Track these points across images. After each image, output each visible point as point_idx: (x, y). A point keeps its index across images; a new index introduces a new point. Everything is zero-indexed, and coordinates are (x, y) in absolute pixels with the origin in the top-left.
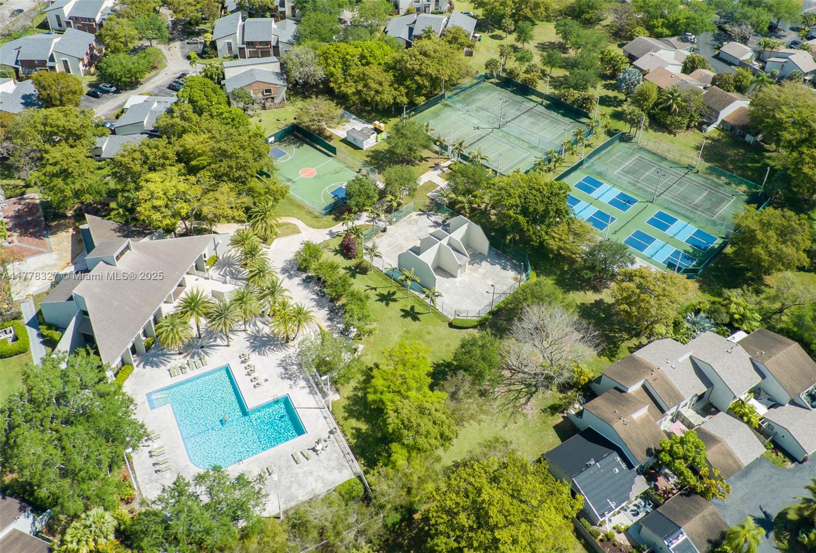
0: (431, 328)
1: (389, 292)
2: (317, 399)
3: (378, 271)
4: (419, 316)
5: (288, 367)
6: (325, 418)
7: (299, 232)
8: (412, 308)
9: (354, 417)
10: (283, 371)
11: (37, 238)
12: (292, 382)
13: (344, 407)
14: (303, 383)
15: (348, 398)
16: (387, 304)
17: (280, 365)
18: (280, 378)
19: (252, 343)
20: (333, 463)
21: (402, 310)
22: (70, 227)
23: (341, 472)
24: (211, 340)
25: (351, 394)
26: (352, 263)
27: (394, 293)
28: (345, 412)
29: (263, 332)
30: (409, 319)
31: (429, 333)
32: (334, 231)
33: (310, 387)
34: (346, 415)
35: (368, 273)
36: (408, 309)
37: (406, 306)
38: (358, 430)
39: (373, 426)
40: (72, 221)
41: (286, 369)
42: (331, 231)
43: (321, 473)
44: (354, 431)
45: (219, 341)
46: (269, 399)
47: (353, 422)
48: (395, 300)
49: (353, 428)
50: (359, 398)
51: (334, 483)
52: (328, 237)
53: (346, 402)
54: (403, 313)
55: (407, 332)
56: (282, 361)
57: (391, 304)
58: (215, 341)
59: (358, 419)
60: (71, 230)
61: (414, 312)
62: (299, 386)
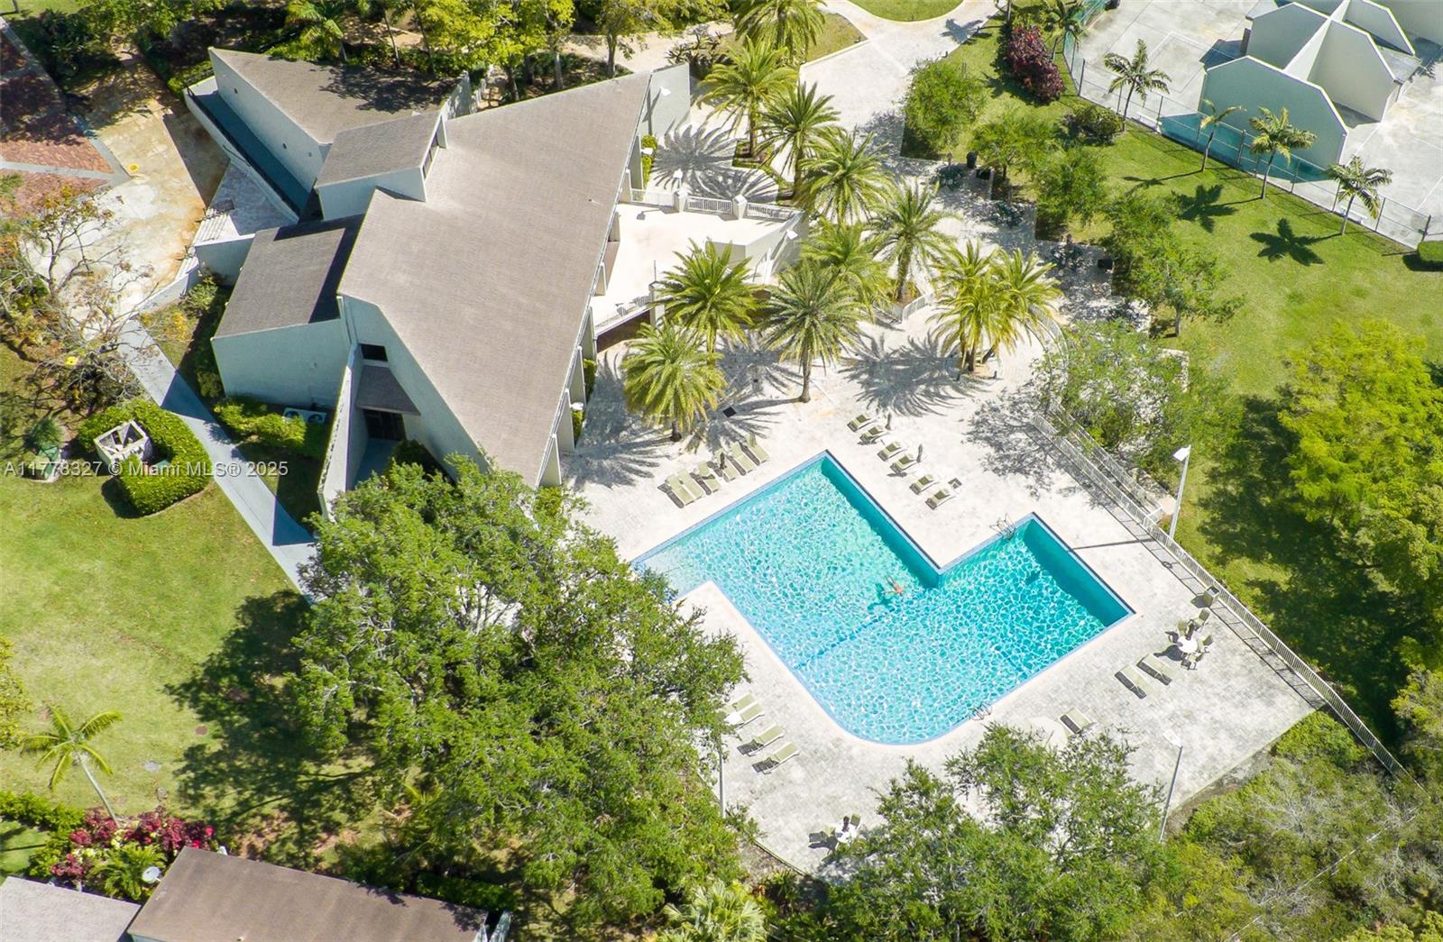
0: (1359, 279)
1: (1200, 190)
2: (1123, 517)
3: (1142, 130)
4: (1311, 247)
5: (1003, 440)
6: (1165, 564)
7: (859, 38)
8: (1283, 226)
9: (1241, 552)
10: (991, 451)
11: (57, 140)
12: (1031, 480)
13: (1202, 530)
14: (1063, 479)
15: (1205, 504)
16: (1208, 226)
17: (974, 436)
18: (991, 475)
19: (866, 384)
20: (1240, 684)
21: (1258, 237)
22: (149, 96)
23: (1270, 703)
24: (747, 390)
25: (1208, 491)
26: (1053, 114)
27: (1216, 192)
28: (1210, 542)
29: (887, 349)
30: (1286, 261)
31: (1360, 293)
32: (961, 22)
33: (1087, 487)
34: (1218, 550)
35: (1114, 139)
36: (1272, 229)
37: (1264, 223)
38: (1269, 587)
39: (1304, 570)
40: (142, 75)
41: (999, 447)
42: (950, 23)
43: (1217, 714)
44: (1257, 591)
45: (769, 391)
46: (988, 534)
47: (1246, 568)
48: (1225, 211)
49: (1250, 584)
50: (1233, 499)
51: (1262, 734)
52: (951, 45)
53: (1202, 517)
54: (1263, 246)
55: (1295, 298)
56: (978, 424)
57: (1220, 222)
58: (758, 390)
59: (1257, 558)
60: (153, 104)
61: (1293, 240)
62: (1054, 488)
